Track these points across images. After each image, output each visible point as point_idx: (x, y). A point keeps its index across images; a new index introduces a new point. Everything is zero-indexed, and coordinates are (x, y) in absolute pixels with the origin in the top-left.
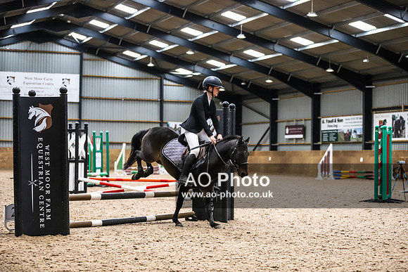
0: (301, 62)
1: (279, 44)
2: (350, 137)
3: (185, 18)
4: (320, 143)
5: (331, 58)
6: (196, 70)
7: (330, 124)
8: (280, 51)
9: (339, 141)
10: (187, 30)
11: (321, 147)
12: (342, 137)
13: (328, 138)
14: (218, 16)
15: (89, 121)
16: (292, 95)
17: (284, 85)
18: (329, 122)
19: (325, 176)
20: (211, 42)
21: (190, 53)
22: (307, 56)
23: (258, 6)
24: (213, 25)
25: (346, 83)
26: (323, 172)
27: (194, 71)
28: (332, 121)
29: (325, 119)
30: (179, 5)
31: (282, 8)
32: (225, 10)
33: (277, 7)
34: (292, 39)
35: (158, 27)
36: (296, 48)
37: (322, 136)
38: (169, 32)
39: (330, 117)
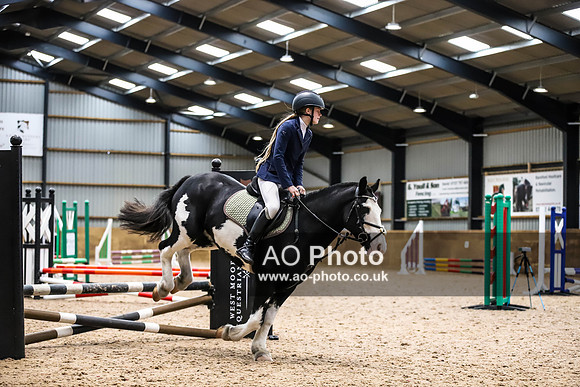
0: (377, 98)
1: (343, 71)
2: (449, 211)
3: (203, 30)
4: (404, 219)
5: (422, 92)
6: (218, 108)
7: (420, 191)
8: (345, 81)
9: (433, 216)
10: (206, 49)
11: (406, 225)
12: (437, 211)
13: (417, 212)
14: (252, 27)
15: (57, 185)
16: (362, 147)
17: (350, 132)
18: (419, 187)
19: (412, 269)
20: (242, 66)
21: (210, 82)
22: (386, 90)
23: (312, 12)
24: (245, 42)
25: (445, 129)
26: (409, 263)
27: (216, 111)
28: (423, 187)
29: (412, 184)
30: (193, 11)
31: (348, 16)
32: (262, 18)
33: (341, 15)
34: (363, 64)
35: (162, 43)
36: (369, 76)
37: (408, 208)
38: (178, 51)
39: (419, 180)
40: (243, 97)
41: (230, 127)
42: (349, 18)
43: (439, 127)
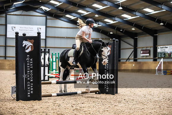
0: (148, 20)
1: (138, 12)
2: (171, 55)
4: (157, 58)
5: (162, 18)
6: (99, 24)
7: (162, 49)
8: (138, 15)
9: (166, 57)
10: (95, 5)
11: (157, 60)
12: (167, 55)
13: (161, 56)
16: (144, 35)
17: (140, 31)
18: (161, 48)
19: (159, 73)
20: (107, 11)
21: (97, 16)
22: (151, 17)
24: (107, 3)
26: (159, 72)
28: (163, 48)
29: (159, 47)
34: (144, 10)
35: (82, 4)
36: (146, 13)
37: (158, 54)
38: (87, 6)
39: (161, 46)
40: (107, 20)
41: (102, 30)
43: (168, 29)
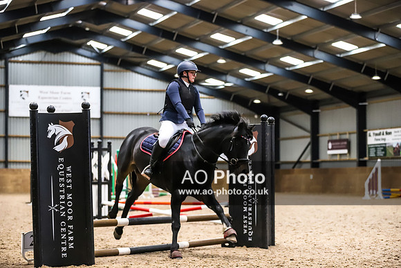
0: (345, 69)
1: (320, 50)
2: (399, 152)
3: (216, 23)
4: (366, 159)
5: (378, 64)
6: (228, 80)
7: (378, 137)
8: (321, 58)
9: (388, 156)
10: (218, 36)
11: (368, 163)
12: (391, 152)
13: (376, 153)
14: (251, 20)
16: (334, 106)
17: (324, 95)
18: (377, 135)
19: (373, 195)
20: (245, 49)
21: (221, 61)
22: (351, 63)
23: (296, 7)
24: (247, 31)
25: (393, 90)
26: (371, 191)
27: (226, 82)
28: (380, 134)
29: (372, 132)
30: (207, 9)
31: (322, 9)
32: (259, 13)
33: (317, 9)
34: (333, 44)
35: (185, 33)
36: (338, 53)
37: (369, 151)
38: (197, 39)
39: (376, 129)
40: (246, 71)
41: (237, 93)
42: (323, 11)
43: (390, 90)
